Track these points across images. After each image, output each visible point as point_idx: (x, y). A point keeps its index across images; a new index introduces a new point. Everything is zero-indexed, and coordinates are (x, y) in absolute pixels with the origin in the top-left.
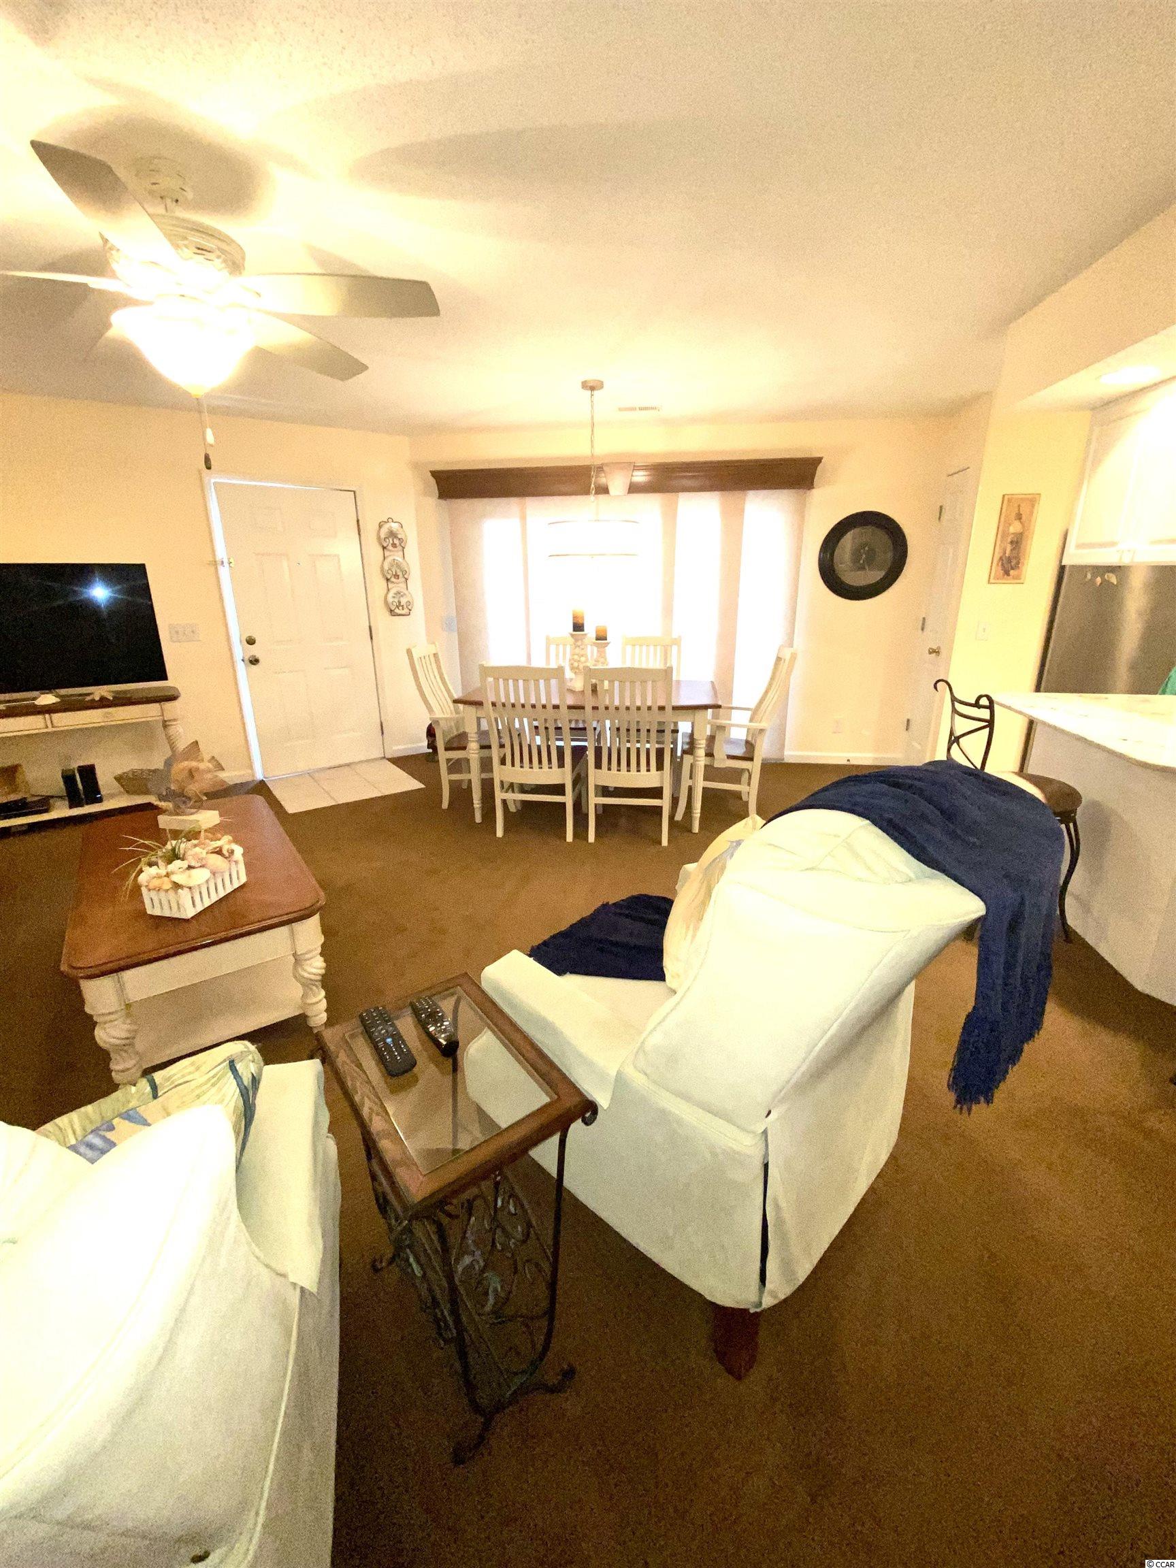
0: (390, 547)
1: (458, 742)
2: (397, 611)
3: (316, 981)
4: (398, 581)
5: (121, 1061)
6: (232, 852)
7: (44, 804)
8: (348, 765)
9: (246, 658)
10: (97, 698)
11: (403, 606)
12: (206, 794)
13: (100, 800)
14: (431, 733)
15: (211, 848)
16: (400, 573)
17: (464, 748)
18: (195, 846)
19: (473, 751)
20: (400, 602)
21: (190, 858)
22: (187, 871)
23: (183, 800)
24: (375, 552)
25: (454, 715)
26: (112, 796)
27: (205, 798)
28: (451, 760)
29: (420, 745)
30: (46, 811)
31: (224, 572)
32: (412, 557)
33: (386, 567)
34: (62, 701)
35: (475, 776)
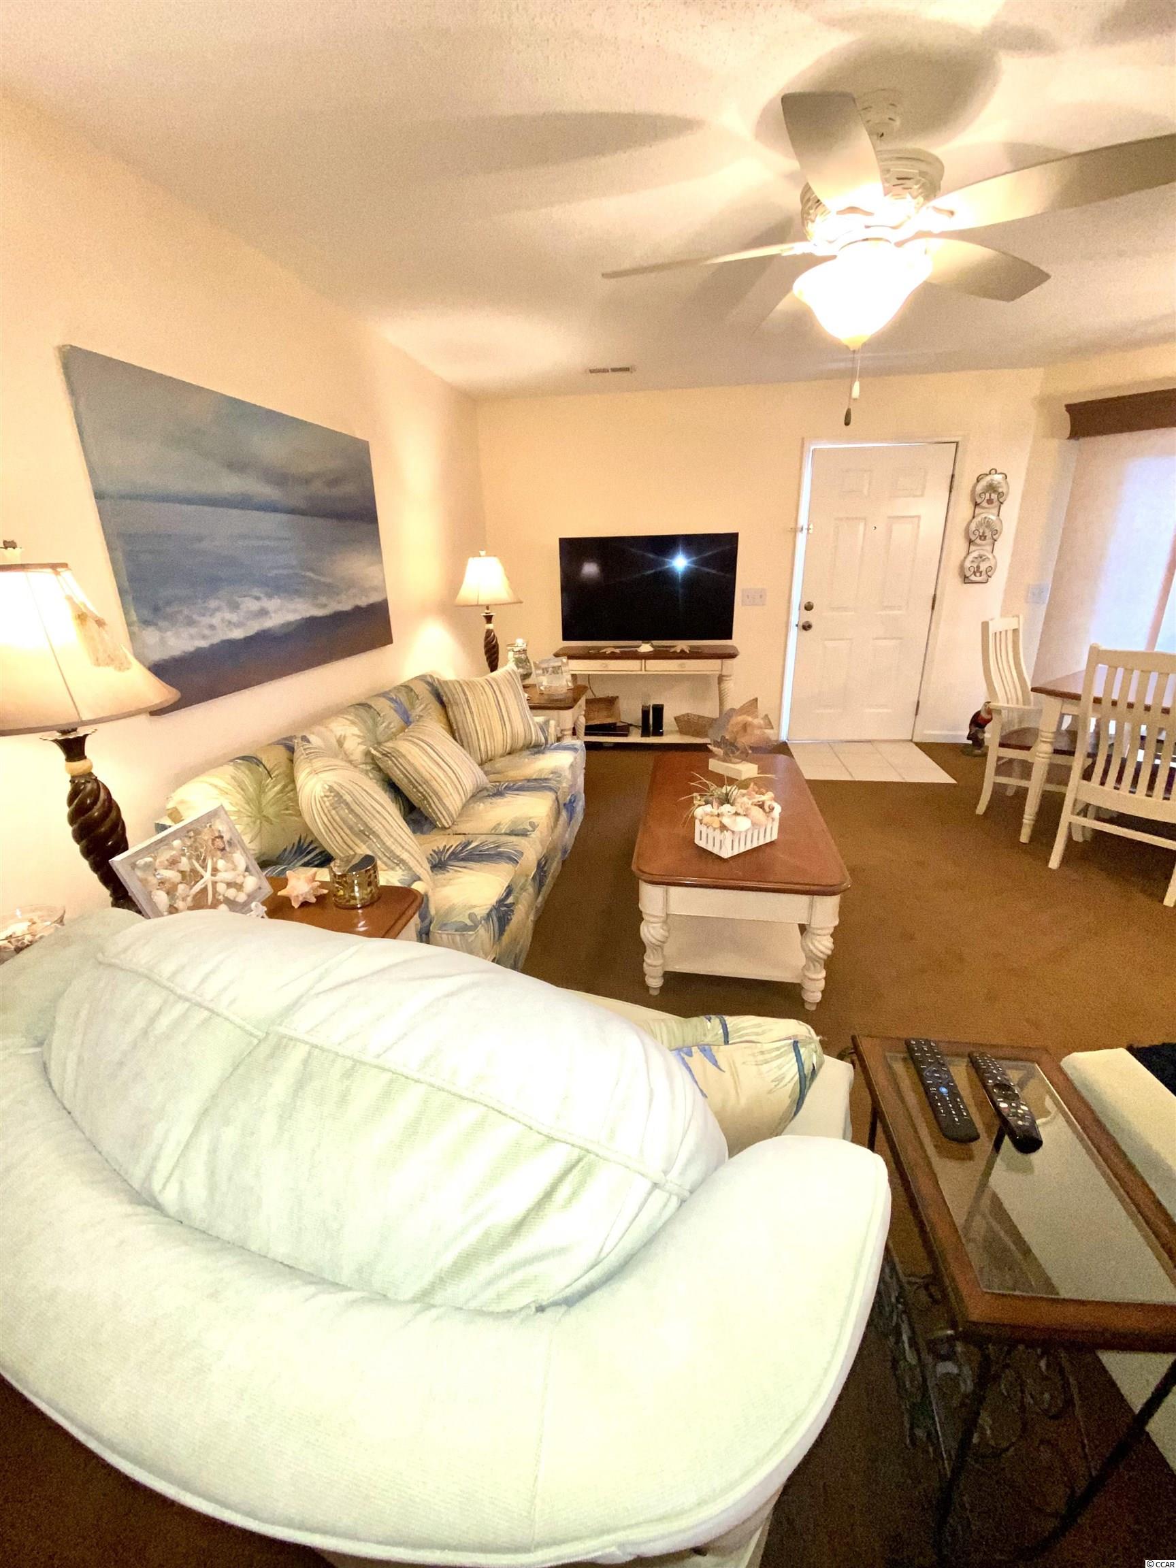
0: (985, 504)
1: (1018, 739)
2: (973, 578)
3: (821, 959)
4: (984, 542)
5: (652, 957)
6: (772, 809)
7: (625, 730)
8: (869, 741)
9: (801, 624)
10: (679, 651)
11: (981, 572)
12: (751, 748)
13: (661, 734)
14: (978, 722)
15: (756, 800)
16: (988, 534)
17: (1028, 748)
18: (743, 795)
19: (1041, 755)
20: (978, 567)
21: (738, 805)
22: (734, 817)
23: (732, 749)
24: (963, 509)
25: (1021, 706)
26: (671, 732)
27: (750, 752)
28: (1002, 758)
29: (960, 733)
30: (626, 735)
31: (801, 538)
32: (1010, 514)
33: (973, 526)
34: (655, 651)
35: (1035, 787)
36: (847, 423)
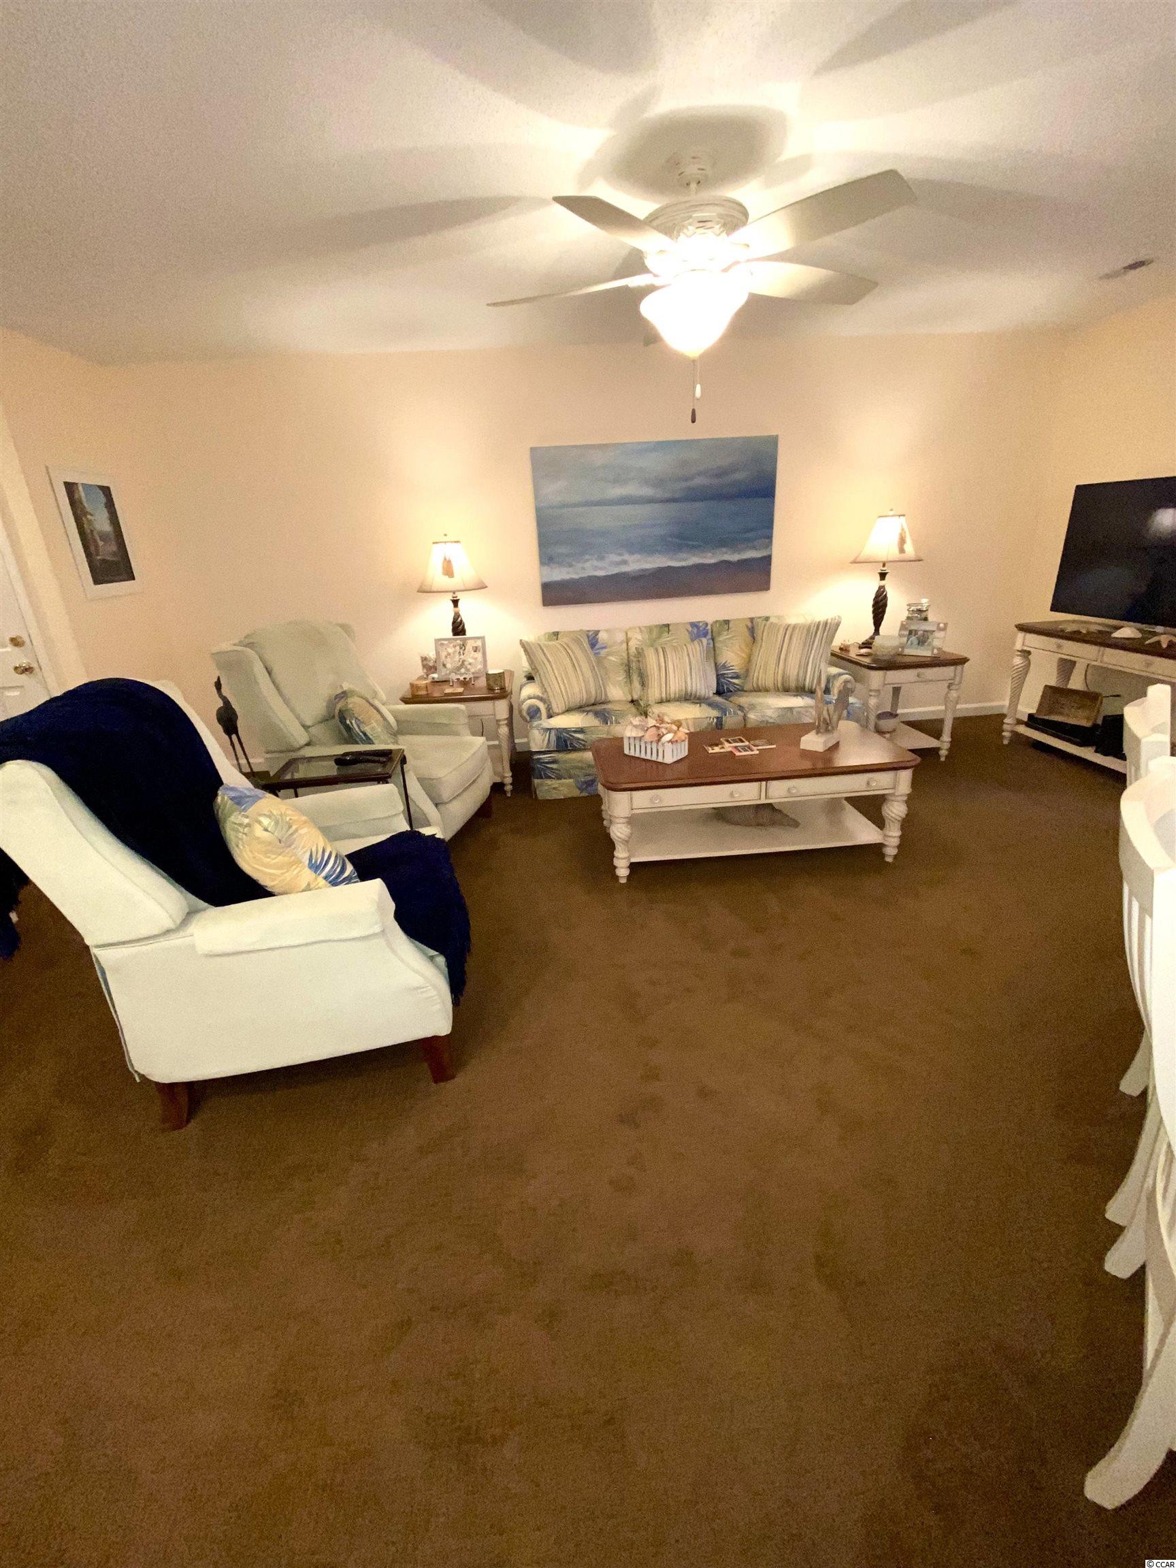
36: (693, 421)
